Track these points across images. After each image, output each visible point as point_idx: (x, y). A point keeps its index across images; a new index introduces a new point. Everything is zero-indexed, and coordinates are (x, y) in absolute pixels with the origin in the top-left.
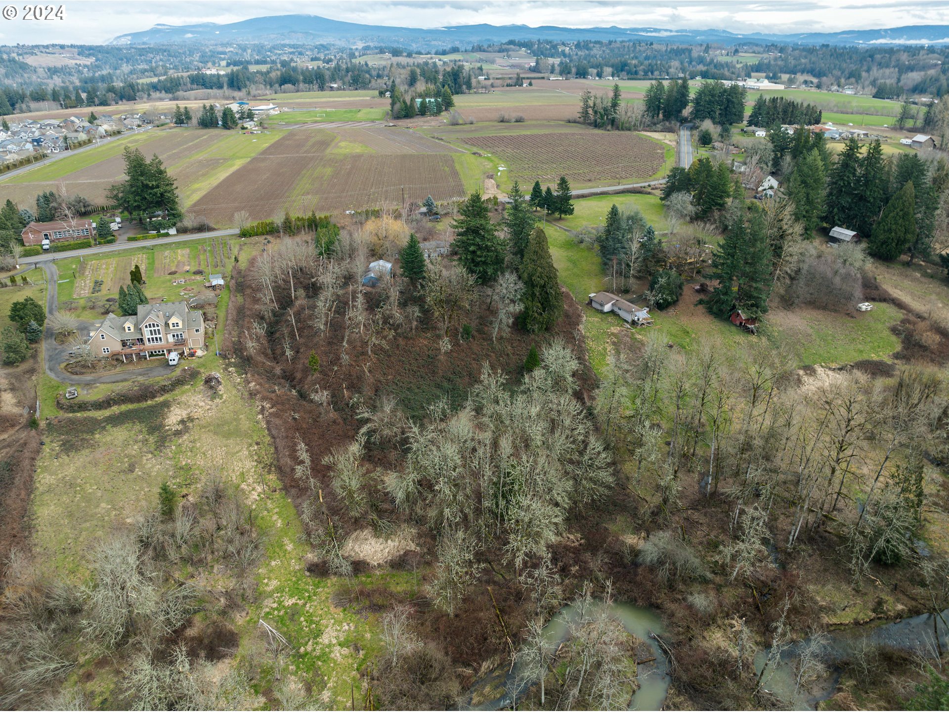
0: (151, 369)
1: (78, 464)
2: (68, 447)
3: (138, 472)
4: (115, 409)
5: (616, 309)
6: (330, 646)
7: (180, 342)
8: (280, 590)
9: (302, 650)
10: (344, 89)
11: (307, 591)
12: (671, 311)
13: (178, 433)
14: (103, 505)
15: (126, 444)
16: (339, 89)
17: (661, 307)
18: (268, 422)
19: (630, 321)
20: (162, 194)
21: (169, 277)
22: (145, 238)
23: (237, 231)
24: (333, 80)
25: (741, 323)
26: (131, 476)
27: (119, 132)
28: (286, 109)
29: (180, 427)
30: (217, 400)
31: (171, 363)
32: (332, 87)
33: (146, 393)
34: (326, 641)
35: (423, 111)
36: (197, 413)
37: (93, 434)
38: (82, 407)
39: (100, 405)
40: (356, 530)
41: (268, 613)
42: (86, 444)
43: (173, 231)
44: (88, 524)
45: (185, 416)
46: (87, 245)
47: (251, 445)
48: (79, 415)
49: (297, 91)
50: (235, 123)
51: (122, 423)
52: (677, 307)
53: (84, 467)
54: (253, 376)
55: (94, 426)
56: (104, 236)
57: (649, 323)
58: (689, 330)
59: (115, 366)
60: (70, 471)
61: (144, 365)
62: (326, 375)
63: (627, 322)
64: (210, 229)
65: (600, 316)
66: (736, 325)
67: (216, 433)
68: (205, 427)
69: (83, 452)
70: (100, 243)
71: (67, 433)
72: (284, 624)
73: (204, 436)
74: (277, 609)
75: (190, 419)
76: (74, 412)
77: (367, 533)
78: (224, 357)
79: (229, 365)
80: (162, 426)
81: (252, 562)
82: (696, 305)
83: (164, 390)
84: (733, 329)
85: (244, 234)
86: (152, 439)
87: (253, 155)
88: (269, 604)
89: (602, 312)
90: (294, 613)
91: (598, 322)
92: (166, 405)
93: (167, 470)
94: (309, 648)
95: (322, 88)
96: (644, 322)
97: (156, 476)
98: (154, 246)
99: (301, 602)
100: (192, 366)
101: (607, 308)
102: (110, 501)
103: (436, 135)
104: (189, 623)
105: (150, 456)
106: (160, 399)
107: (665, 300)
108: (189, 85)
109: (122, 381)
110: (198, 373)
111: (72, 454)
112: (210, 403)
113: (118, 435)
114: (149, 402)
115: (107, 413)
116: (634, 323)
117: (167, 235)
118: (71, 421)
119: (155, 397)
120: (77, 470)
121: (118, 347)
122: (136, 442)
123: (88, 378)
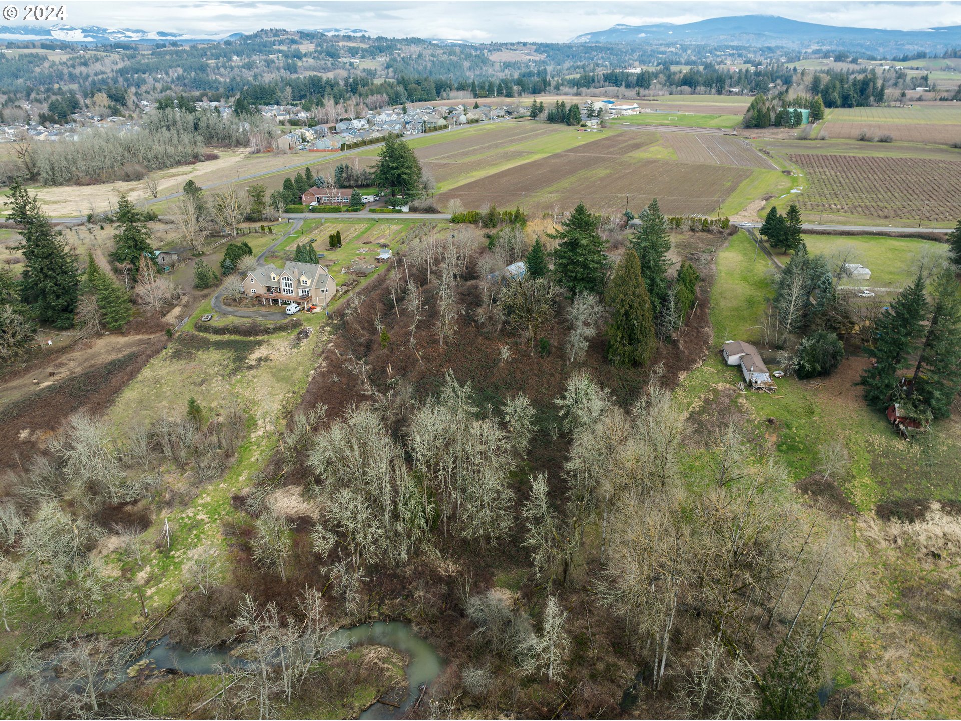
0: (272, 314)
1: (172, 369)
2: (177, 355)
3: (203, 387)
4: (226, 337)
5: (743, 365)
6: (189, 559)
7: (306, 298)
8: (204, 506)
9: (173, 552)
10: (742, 94)
11: (219, 514)
12: (814, 383)
13: (251, 367)
14: (164, 402)
15: (213, 364)
16: (736, 94)
17: (803, 374)
18: (314, 378)
19: (748, 380)
20: (399, 175)
21: (362, 245)
22: (382, 211)
23: (450, 216)
24: (738, 83)
25: (895, 420)
26: (197, 388)
27: (477, 121)
28: (648, 110)
29: (254, 363)
30: (295, 350)
31: (288, 312)
32: (730, 91)
33: (253, 331)
34: (190, 556)
35: (781, 121)
36: (275, 356)
37: (198, 351)
38: (206, 329)
39: (218, 331)
40: (293, 484)
41: (182, 518)
42: (189, 357)
43: (405, 209)
44: (145, 412)
45: (265, 356)
46: (338, 210)
47: (289, 392)
48: (201, 334)
49: (693, 93)
50: (578, 120)
51: (223, 349)
52: (827, 382)
53: (174, 372)
54: (339, 338)
55: (205, 345)
56: (355, 205)
57: (770, 389)
58: (817, 410)
59: (254, 306)
60: (163, 372)
61: (274, 310)
62: (392, 353)
63: (744, 380)
64: (437, 212)
65: (720, 367)
66: (889, 421)
67: (274, 375)
68: (270, 368)
69: (182, 362)
70: (348, 210)
71: (184, 346)
72: (181, 531)
73: (264, 374)
74: (190, 518)
75: (266, 359)
76: (200, 331)
77: (297, 489)
78: (330, 317)
79: (328, 325)
80: (245, 358)
81: (210, 479)
82: (856, 384)
83: (267, 332)
84: (882, 425)
85: (455, 220)
86: (232, 366)
87: (558, 151)
88: (190, 512)
89: (725, 363)
90: (197, 525)
91: (712, 373)
92: (260, 344)
93: (223, 392)
94: (178, 554)
95: (719, 92)
96: (762, 385)
97: (213, 394)
98: (380, 219)
99: (207, 520)
100: (301, 318)
101: (733, 360)
102: (170, 402)
103: (768, 149)
104: (135, 502)
105: (220, 378)
106: (259, 338)
107: (802, 367)
108: (602, 82)
109: (247, 317)
110: (301, 325)
111: (174, 360)
112: (288, 350)
113: (214, 355)
114: (252, 339)
115: (218, 338)
116: (750, 385)
117: (400, 211)
118: (193, 338)
119: (257, 335)
120: (168, 373)
121: (262, 291)
122: (220, 365)
123: (230, 309)
